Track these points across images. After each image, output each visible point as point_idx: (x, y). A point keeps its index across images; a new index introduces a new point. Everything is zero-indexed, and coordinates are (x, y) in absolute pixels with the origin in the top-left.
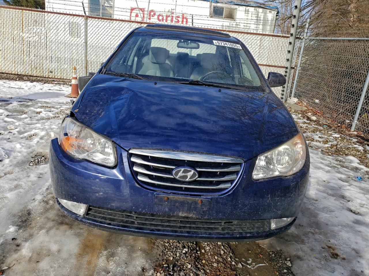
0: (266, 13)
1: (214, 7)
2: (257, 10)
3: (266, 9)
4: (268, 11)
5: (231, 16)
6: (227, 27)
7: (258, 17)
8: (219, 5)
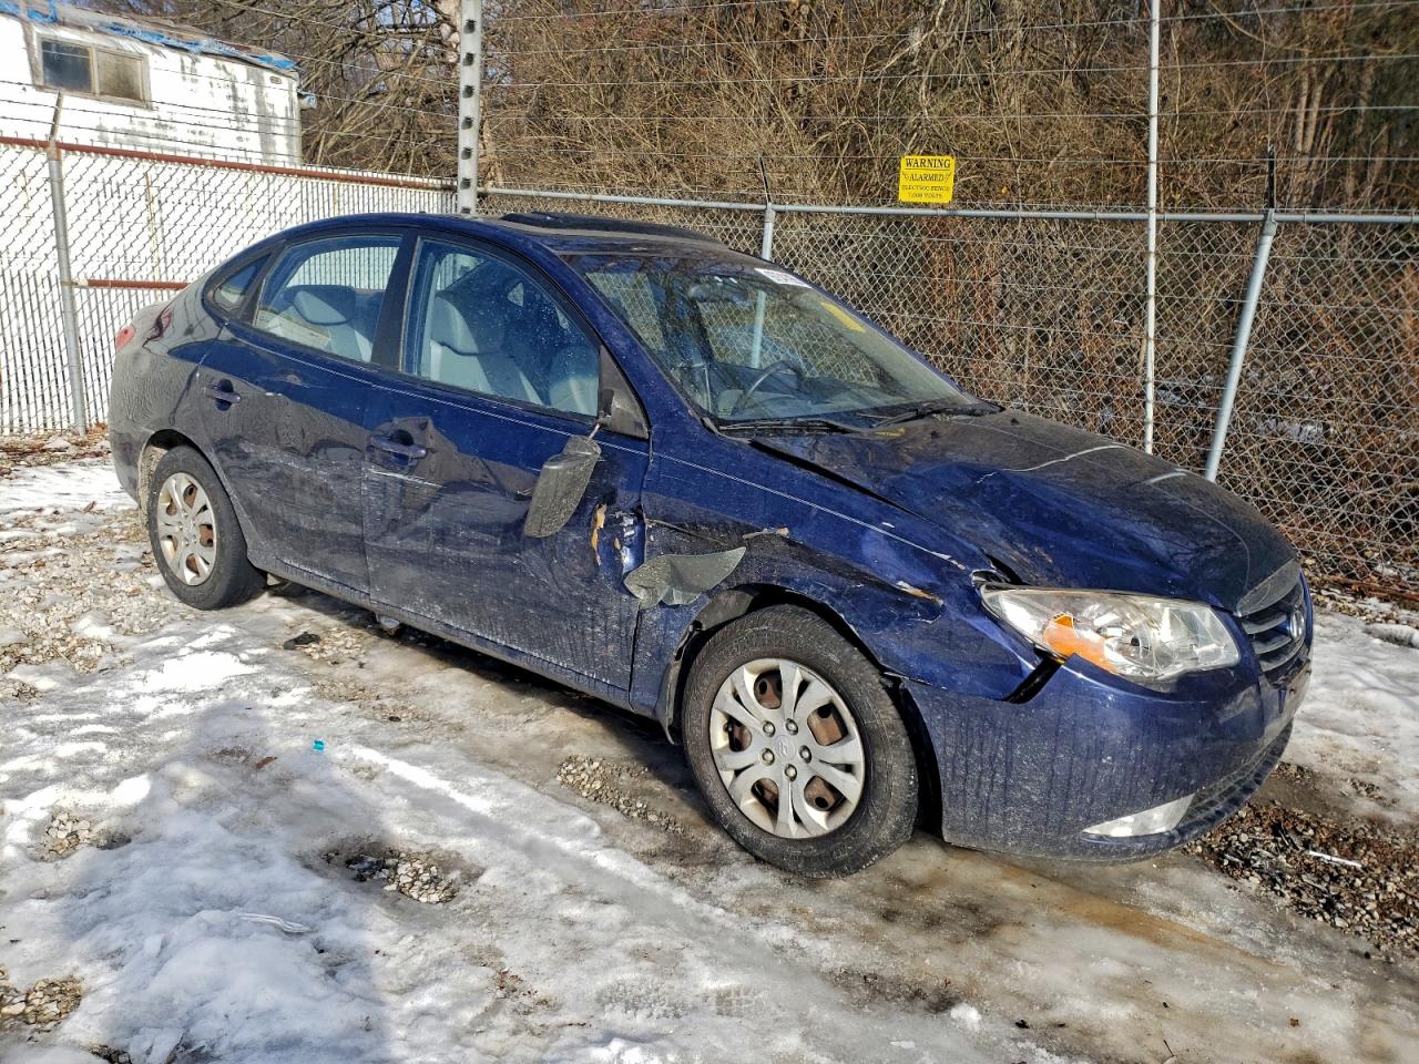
0: (259, 85)
1: (46, 45)
2: (224, 68)
3: (259, 70)
4: (267, 75)
5: (126, 89)
6: (122, 137)
7: (235, 98)
8: (65, 35)
